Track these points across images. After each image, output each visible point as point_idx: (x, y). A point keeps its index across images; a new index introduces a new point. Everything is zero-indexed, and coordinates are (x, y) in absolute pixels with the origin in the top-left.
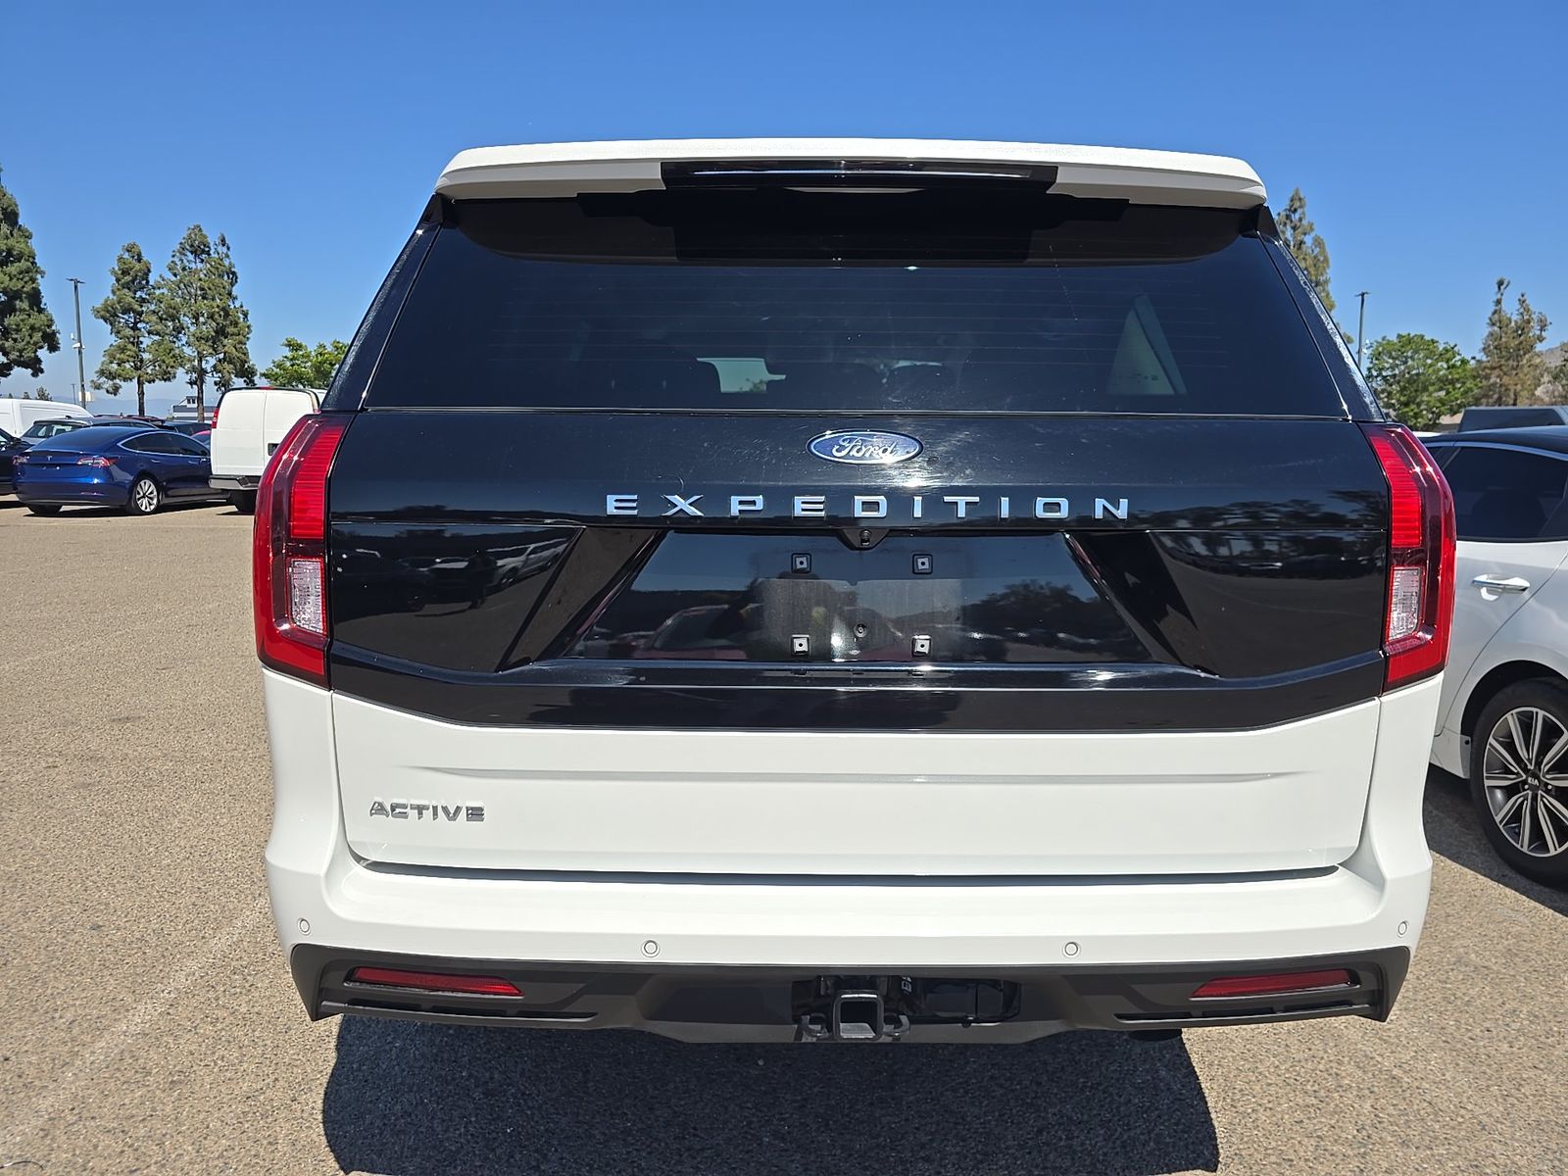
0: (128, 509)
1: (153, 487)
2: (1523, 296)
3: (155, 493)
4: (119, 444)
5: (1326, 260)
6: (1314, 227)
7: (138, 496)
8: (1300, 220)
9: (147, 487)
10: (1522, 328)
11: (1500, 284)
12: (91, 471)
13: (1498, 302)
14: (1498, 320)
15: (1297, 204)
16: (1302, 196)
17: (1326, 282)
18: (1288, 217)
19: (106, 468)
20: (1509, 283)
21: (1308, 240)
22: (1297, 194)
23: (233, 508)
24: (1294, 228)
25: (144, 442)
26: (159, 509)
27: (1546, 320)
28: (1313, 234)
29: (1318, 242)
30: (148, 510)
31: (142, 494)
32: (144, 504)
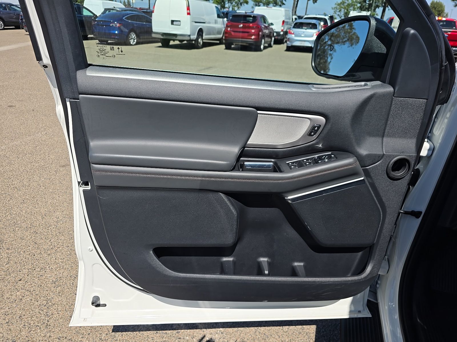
0: (127, 43)
1: (135, 35)
3: (136, 38)
4: (124, 18)
7: (130, 39)
9: (133, 35)
12: (114, 28)
19: (119, 27)
23: (160, 44)
25: (132, 18)
26: (137, 43)
30: (133, 44)
31: (131, 38)
32: (132, 42)
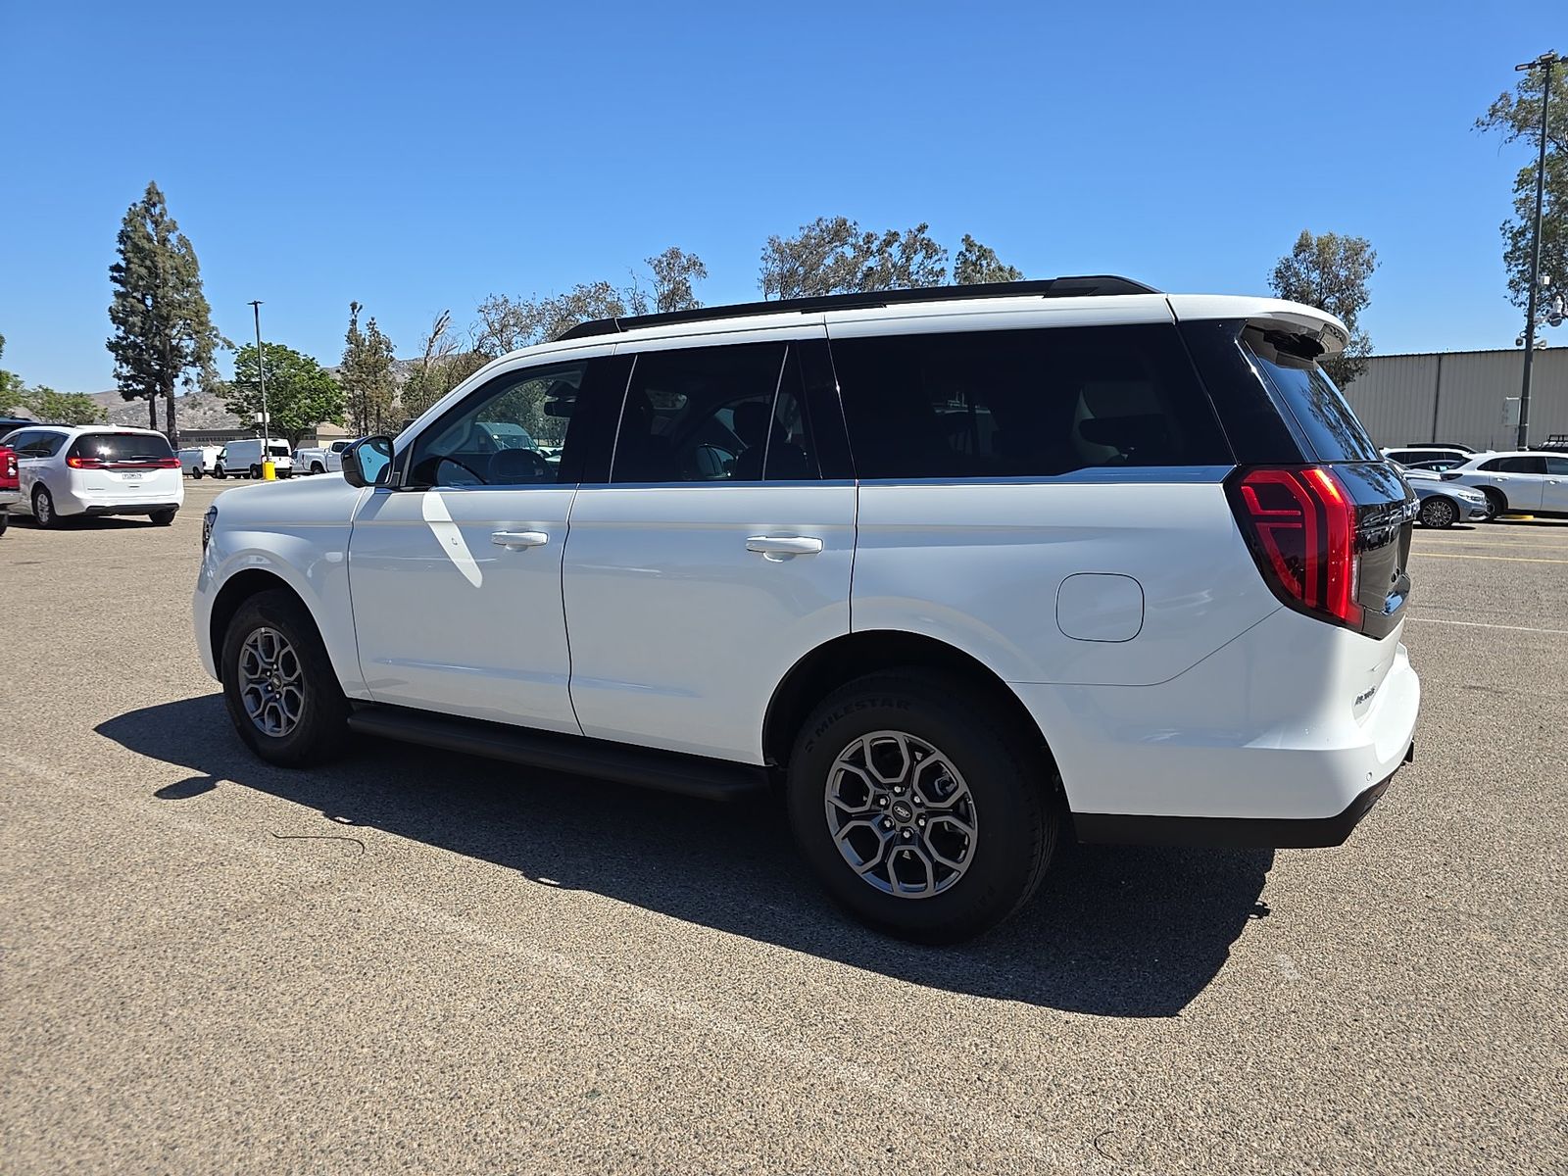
2: (373, 319)
5: (195, 261)
6: (178, 225)
8: (161, 215)
10: (375, 350)
11: (354, 306)
13: (354, 322)
14: (353, 337)
15: (155, 199)
16: (160, 191)
17: (199, 284)
18: (147, 210)
20: (361, 307)
21: (173, 238)
22: (154, 187)
24: (156, 223)
27: (390, 343)
28: (177, 233)
29: (183, 242)
